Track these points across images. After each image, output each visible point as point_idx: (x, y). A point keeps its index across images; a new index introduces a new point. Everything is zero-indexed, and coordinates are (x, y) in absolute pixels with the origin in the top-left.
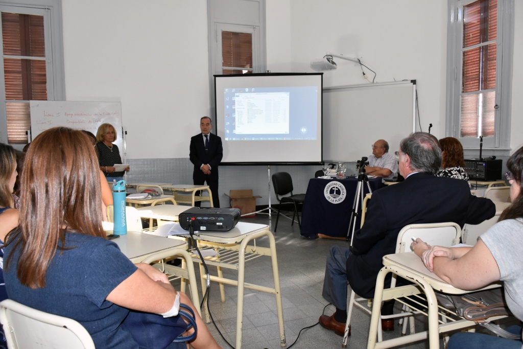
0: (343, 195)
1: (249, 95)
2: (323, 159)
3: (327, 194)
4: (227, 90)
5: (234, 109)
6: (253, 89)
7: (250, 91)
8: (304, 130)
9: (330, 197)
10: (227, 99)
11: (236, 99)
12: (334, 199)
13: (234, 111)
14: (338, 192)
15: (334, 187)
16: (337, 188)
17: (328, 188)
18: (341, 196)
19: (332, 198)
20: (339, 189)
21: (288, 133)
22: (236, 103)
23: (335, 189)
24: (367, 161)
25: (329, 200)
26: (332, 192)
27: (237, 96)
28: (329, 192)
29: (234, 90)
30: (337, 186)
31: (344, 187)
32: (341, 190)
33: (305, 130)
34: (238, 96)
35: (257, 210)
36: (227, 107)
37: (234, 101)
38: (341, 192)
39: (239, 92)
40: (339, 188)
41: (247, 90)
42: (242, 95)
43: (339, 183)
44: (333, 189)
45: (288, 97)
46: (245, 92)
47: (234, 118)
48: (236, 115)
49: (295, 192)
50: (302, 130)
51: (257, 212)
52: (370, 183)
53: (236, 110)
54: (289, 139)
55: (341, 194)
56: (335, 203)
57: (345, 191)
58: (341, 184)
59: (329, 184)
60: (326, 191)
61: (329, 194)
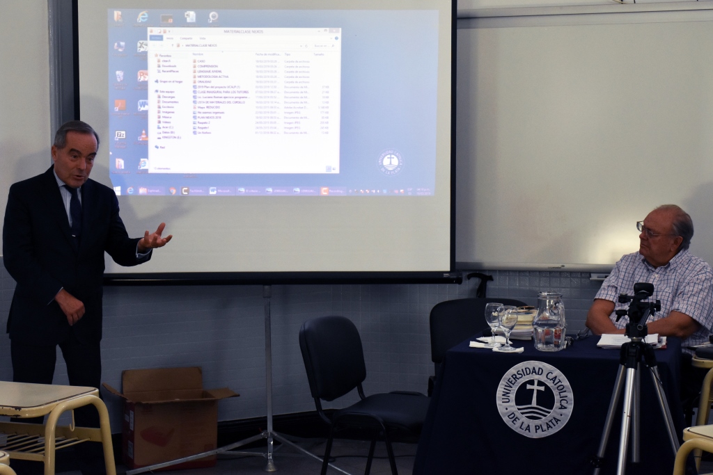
0: (562, 407)
1: (197, 34)
3: (506, 405)
4: (117, 14)
5: (145, 84)
6: (213, 15)
7: (201, 23)
8: (391, 162)
9: (518, 414)
10: (120, 46)
11: (152, 48)
12: (533, 423)
13: (142, 90)
14: (546, 399)
15: (531, 382)
16: (540, 383)
17: (510, 384)
18: (554, 412)
19: (523, 418)
21: (337, 171)
22: (152, 62)
23: (535, 387)
25: (515, 427)
26: (523, 396)
27: (154, 38)
28: (512, 396)
29: (142, 16)
30: (543, 378)
31: (566, 383)
32: (556, 392)
33: (395, 161)
34: (160, 38)
35: (221, 444)
36: (120, 74)
37: (145, 54)
38: (557, 398)
39: (163, 22)
40: (550, 384)
41: (191, 16)
42: (174, 35)
43: (547, 367)
44: (529, 387)
45: (338, 44)
46: (183, 23)
47: (146, 113)
48: (152, 106)
49: (371, 386)
50: (386, 162)
51: (222, 450)
53: (152, 87)
54: (340, 192)
55: (557, 404)
56: (534, 435)
57: (570, 395)
58: (557, 372)
59: (513, 370)
60: (503, 395)
61: (513, 403)
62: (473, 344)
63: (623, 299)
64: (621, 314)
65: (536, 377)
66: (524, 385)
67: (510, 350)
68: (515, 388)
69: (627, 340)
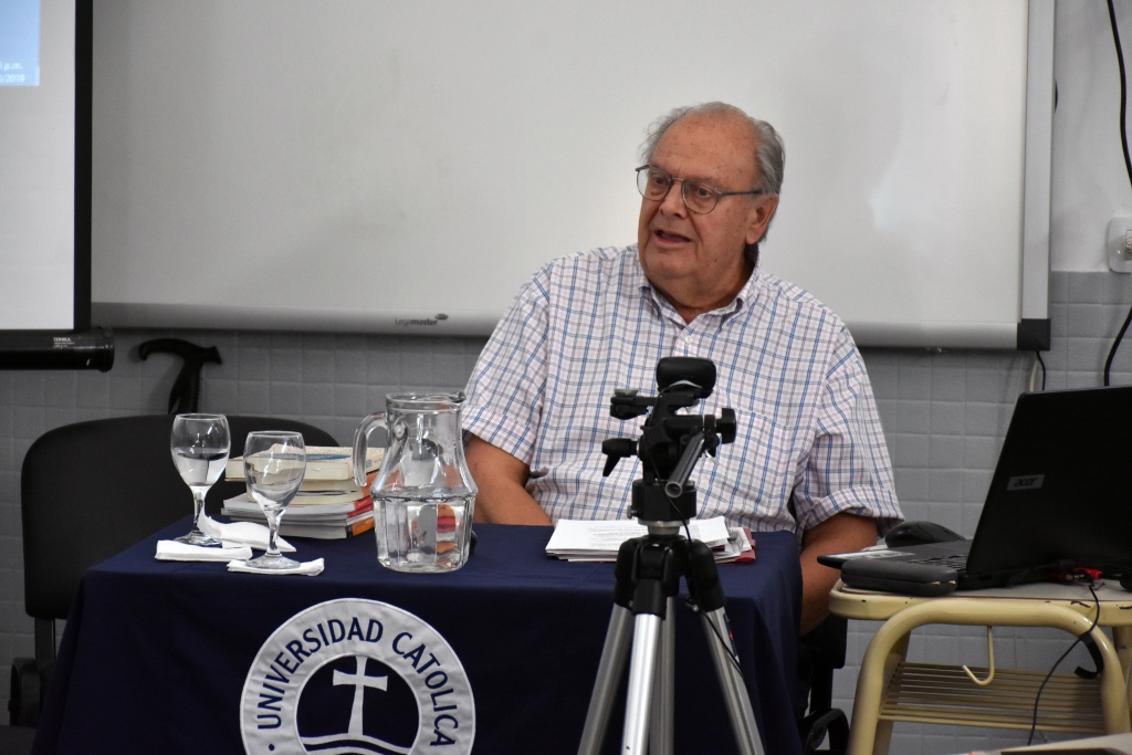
0: (442, 740)
2: (98, 295)
3: (269, 734)
14: (393, 715)
15: (348, 665)
16: (375, 668)
17: (282, 670)
20: (396, 681)
23: (360, 680)
24: (709, 408)
26: (322, 708)
28: (290, 708)
30: (382, 651)
31: (452, 664)
32: (421, 695)
38: (425, 710)
40: (404, 669)
43: (396, 616)
44: (339, 678)
52: (728, 614)
55: (425, 731)
57: (466, 703)
58: (426, 633)
59: (290, 629)
60: (262, 705)
61: (290, 728)
62: (168, 549)
63: (624, 405)
64: (616, 450)
65: (361, 649)
66: (325, 673)
67: (282, 566)
68: (297, 684)
69: (637, 529)
